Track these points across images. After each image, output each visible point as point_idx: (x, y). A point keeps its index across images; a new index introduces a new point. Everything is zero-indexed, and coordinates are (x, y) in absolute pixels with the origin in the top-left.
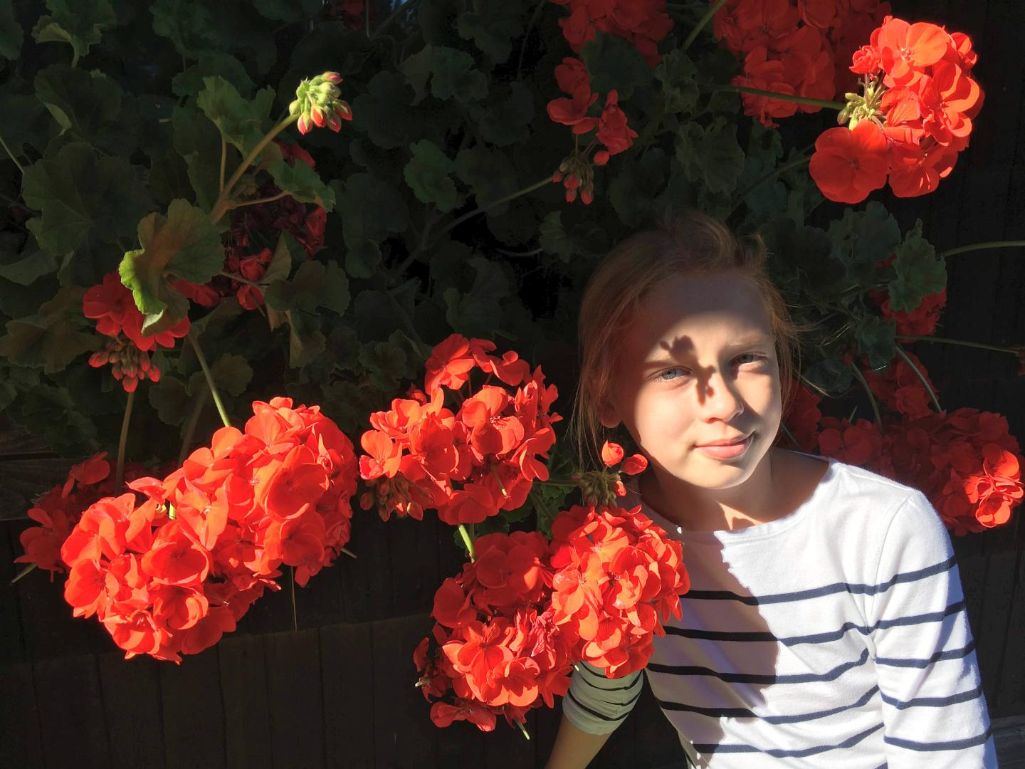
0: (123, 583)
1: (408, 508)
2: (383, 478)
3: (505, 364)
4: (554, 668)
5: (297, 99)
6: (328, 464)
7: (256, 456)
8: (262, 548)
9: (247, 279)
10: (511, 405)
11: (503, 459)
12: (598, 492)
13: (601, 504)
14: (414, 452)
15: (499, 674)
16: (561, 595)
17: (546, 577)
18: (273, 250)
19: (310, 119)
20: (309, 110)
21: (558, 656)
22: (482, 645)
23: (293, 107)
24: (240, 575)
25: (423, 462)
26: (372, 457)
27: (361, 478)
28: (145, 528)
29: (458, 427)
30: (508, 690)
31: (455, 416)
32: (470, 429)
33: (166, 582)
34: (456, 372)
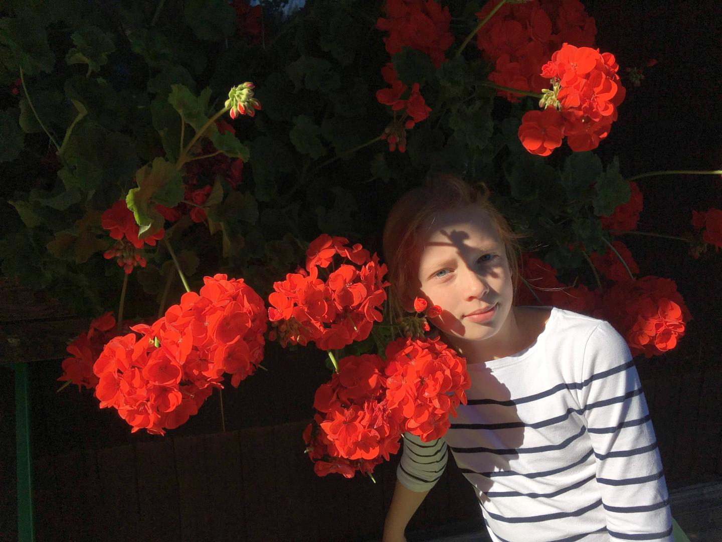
0: (131, 385)
1: (298, 339)
2: (282, 321)
3: (354, 252)
4: (388, 436)
5: (229, 99)
6: (250, 313)
7: (207, 309)
8: (213, 363)
9: (196, 204)
10: (359, 276)
11: (355, 309)
12: (413, 329)
13: (415, 336)
14: (300, 305)
15: (355, 440)
16: (392, 391)
17: (383, 381)
18: (212, 185)
19: (237, 110)
20: (236, 105)
21: (391, 428)
22: (345, 422)
23: (227, 103)
24: (199, 380)
25: (306, 310)
26: (275, 308)
27: (269, 321)
28: (143, 353)
29: (327, 290)
30: (361, 450)
31: (325, 283)
32: (334, 291)
33: (157, 383)
34: (324, 256)
